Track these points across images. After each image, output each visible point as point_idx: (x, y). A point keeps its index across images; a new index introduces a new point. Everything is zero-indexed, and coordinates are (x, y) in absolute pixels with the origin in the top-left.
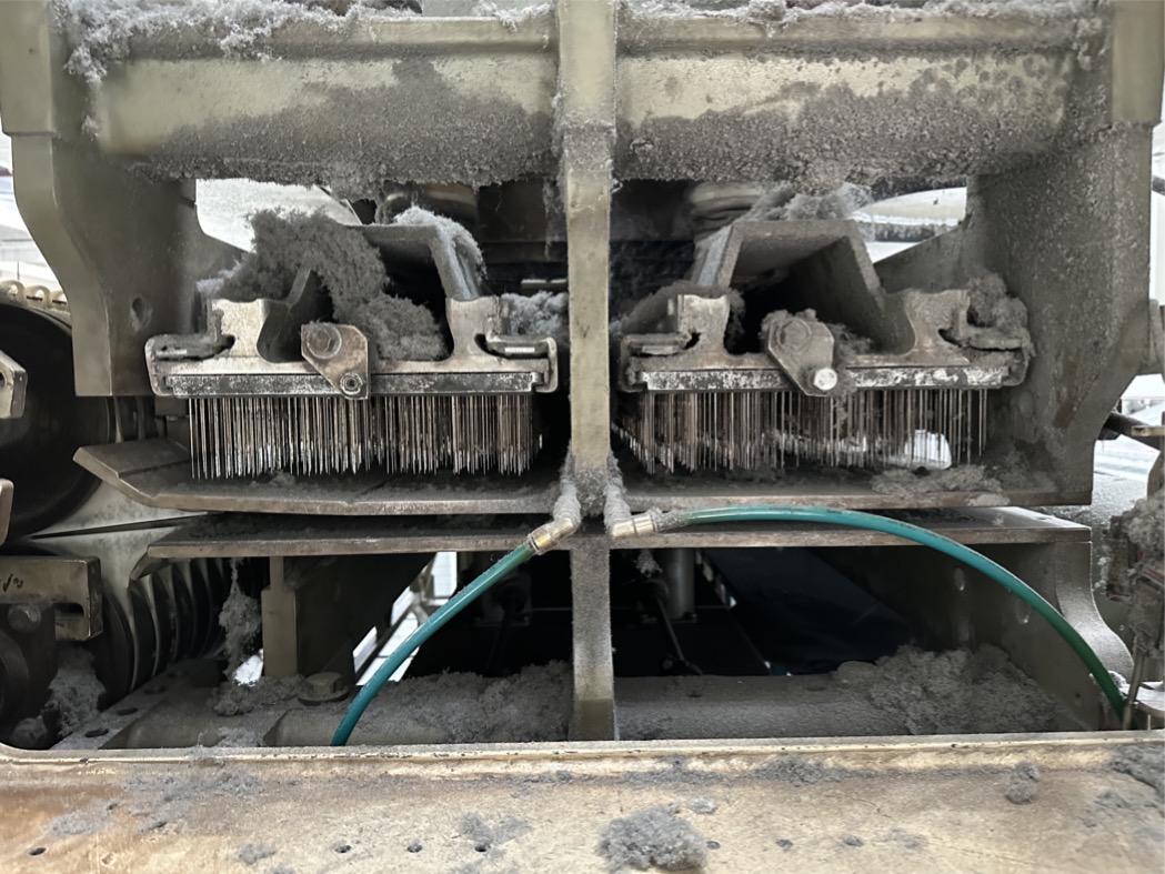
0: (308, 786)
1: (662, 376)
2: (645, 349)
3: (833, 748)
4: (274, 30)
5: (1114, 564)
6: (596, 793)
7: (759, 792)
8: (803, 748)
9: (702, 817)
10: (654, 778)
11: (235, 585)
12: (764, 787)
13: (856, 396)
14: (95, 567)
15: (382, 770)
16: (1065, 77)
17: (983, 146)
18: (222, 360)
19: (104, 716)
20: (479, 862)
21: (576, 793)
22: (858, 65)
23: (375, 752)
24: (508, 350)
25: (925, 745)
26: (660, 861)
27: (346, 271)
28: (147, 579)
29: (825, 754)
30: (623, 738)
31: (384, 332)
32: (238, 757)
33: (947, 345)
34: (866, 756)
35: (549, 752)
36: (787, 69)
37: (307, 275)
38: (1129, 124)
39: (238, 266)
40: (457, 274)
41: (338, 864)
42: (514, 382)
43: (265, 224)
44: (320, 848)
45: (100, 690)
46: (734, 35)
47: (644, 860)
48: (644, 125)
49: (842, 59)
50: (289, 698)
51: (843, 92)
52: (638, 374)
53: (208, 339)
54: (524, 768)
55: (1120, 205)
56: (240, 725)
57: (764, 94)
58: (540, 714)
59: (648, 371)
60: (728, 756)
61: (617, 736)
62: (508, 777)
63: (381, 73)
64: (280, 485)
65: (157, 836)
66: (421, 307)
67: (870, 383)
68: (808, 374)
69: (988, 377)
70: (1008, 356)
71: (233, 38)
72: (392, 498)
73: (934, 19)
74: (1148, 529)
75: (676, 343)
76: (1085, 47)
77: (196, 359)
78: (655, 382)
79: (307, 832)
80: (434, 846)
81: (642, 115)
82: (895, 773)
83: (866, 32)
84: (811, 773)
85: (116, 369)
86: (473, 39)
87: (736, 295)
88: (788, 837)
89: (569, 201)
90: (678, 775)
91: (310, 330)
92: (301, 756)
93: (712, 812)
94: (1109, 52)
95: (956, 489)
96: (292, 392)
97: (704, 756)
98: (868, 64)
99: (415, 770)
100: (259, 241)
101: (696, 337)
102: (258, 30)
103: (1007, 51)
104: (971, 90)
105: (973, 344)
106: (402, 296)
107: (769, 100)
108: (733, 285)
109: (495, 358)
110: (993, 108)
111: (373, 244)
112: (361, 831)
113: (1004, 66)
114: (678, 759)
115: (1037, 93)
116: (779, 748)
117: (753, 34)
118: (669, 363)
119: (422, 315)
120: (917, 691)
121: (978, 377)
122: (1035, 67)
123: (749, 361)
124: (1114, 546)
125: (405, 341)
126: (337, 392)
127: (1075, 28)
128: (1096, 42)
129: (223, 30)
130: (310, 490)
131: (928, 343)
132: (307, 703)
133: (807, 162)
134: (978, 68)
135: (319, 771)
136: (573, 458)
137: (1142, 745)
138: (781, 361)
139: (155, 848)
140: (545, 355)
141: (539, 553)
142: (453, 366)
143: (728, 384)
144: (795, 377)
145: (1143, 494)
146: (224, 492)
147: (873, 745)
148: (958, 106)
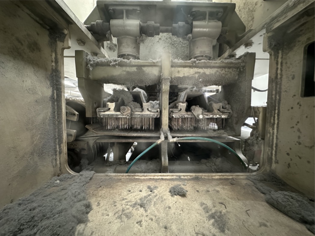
0: (123, 180)
1: (176, 115)
2: (173, 111)
3: (203, 175)
4: (118, 62)
5: (245, 146)
6: (167, 182)
7: (192, 182)
8: (199, 175)
9: (184, 186)
10: (176, 179)
11: (109, 146)
12: (193, 181)
13: (205, 119)
14: (88, 143)
15: (134, 177)
16: (238, 72)
17: (225, 82)
18: (108, 112)
19: (89, 166)
20: (151, 194)
21: (164, 182)
22: (207, 69)
23: (133, 174)
24: (152, 111)
25: (217, 175)
26: (179, 194)
27: (127, 98)
28: (95, 145)
29: (202, 176)
30: (170, 173)
31: (133, 108)
32: (112, 175)
33: (219, 111)
34: (208, 176)
35: (160, 175)
36: (196, 70)
37: (121, 98)
38: (248, 79)
39: (110, 97)
40: (144, 99)
41: (129, 194)
42: (153, 116)
43: (115, 90)
44: (126, 191)
45: (88, 162)
46: (188, 65)
47: (177, 194)
48: (174, 78)
49: (204, 68)
50: (117, 163)
51: (204, 73)
52: (172, 115)
53: (106, 109)
54: (156, 177)
55: (247, 92)
56: (110, 168)
57: (192, 73)
58: (156, 167)
59: (174, 114)
60: (187, 176)
61: (169, 172)
62: (154, 179)
63: (134, 69)
64: (116, 131)
65: (100, 188)
66: (138, 104)
67: (207, 117)
68: (198, 116)
69: (225, 116)
70: (228, 113)
71: (112, 63)
72: (134, 133)
73: (219, 63)
74: (251, 142)
75: (178, 110)
76: (242, 68)
77: (104, 111)
78: (175, 116)
79: (124, 188)
80: (144, 190)
81: (174, 76)
82: (213, 179)
83: (208, 65)
84: (200, 179)
85: (92, 113)
86: (149, 64)
87: (187, 102)
88: (198, 190)
89: (163, 89)
90: (180, 179)
91: (122, 107)
92: (122, 175)
93: (186, 185)
94: (246, 68)
95: (220, 134)
96: (119, 117)
97: (184, 176)
98: (208, 69)
99: (139, 177)
100: (114, 93)
101: (181, 109)
102: (116, 62)
103: (229, 68)
104: (224, 73)
105: (223, 111)
106: (135, 102)
107: (193, 74)
108: (186, 101)
109: (150, 112)
110: (227, 76)
111: (131, 94)
112: (132, 188)
113: (229, 70)
114: (180, 176)
115: (234, 74)
116: (195, 175)
117: (191, 65)
118: (177, 113)
119: (139, 105)
120: (213, 164)
121: (223, 117)
122: (234, 70)
123: (189, 113)
124: (245, 144)
125: (136, 109)
126: (125, 117)
127: (240, 65)
128: (244, 67)
129: (111, 62)
130: (121, 132)
131: (216, 111)
132: (120, 164)
133: (198, 84)
134: (225, 70)
135: (124, 177)
136: (162, 128)
137: (251, 175)
138: (194, 113)
139: (100, 190)
140: (157, 112)
141: (158, 144)
142: (143, 113)
143: (186, 117)
144: (196, 116)
145: (249, 135)
146: (108, 132)
147: (210, 174)
148: (222, 76)
